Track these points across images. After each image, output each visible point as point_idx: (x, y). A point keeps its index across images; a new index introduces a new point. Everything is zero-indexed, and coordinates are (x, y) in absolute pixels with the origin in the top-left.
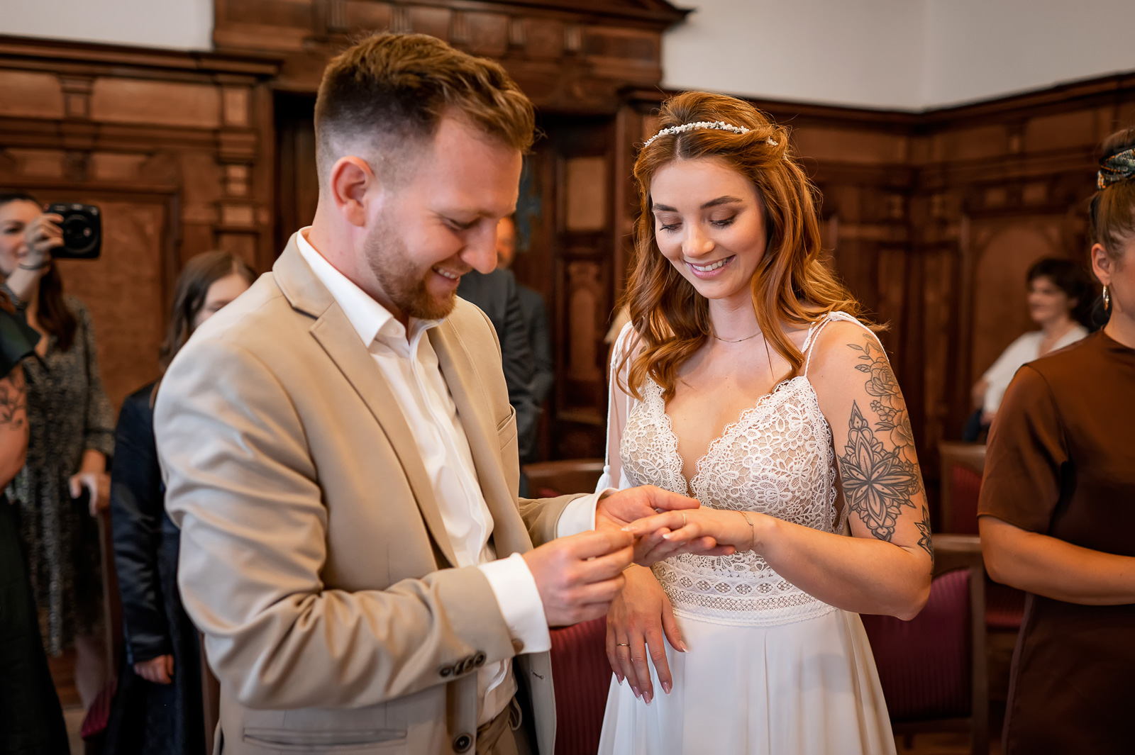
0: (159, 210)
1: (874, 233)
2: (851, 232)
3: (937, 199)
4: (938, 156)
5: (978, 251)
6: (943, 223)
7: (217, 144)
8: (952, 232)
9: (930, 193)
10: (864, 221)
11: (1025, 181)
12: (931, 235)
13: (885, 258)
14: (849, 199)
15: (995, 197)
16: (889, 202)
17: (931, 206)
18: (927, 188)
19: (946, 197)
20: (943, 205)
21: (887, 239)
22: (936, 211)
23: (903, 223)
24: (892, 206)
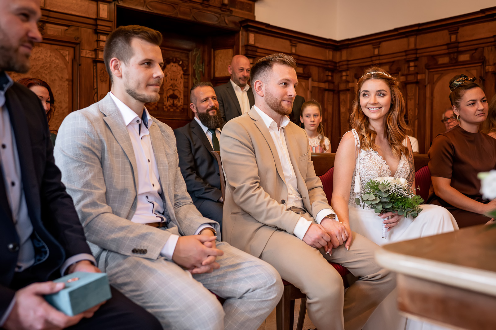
0: (72, 50)
1: (323, 85)
2: (316, 84)
3: (344, 74)
4: (344, 58)
6: (347, 82)
7: (96, 25)
8: (351, 85)
9: (341, 72)
10: (319, 81)
11: (380, 64)
12: (342, 87)
13: (326, 93)
14: (314, 71)
16: (327, 74)
17: (342, 76)
18: (340, 70)
19: (348, 72)
20: (347, 75)
21: (327, 88)
22: (344, 78)
23: (332, 82)
24: (328, 76)
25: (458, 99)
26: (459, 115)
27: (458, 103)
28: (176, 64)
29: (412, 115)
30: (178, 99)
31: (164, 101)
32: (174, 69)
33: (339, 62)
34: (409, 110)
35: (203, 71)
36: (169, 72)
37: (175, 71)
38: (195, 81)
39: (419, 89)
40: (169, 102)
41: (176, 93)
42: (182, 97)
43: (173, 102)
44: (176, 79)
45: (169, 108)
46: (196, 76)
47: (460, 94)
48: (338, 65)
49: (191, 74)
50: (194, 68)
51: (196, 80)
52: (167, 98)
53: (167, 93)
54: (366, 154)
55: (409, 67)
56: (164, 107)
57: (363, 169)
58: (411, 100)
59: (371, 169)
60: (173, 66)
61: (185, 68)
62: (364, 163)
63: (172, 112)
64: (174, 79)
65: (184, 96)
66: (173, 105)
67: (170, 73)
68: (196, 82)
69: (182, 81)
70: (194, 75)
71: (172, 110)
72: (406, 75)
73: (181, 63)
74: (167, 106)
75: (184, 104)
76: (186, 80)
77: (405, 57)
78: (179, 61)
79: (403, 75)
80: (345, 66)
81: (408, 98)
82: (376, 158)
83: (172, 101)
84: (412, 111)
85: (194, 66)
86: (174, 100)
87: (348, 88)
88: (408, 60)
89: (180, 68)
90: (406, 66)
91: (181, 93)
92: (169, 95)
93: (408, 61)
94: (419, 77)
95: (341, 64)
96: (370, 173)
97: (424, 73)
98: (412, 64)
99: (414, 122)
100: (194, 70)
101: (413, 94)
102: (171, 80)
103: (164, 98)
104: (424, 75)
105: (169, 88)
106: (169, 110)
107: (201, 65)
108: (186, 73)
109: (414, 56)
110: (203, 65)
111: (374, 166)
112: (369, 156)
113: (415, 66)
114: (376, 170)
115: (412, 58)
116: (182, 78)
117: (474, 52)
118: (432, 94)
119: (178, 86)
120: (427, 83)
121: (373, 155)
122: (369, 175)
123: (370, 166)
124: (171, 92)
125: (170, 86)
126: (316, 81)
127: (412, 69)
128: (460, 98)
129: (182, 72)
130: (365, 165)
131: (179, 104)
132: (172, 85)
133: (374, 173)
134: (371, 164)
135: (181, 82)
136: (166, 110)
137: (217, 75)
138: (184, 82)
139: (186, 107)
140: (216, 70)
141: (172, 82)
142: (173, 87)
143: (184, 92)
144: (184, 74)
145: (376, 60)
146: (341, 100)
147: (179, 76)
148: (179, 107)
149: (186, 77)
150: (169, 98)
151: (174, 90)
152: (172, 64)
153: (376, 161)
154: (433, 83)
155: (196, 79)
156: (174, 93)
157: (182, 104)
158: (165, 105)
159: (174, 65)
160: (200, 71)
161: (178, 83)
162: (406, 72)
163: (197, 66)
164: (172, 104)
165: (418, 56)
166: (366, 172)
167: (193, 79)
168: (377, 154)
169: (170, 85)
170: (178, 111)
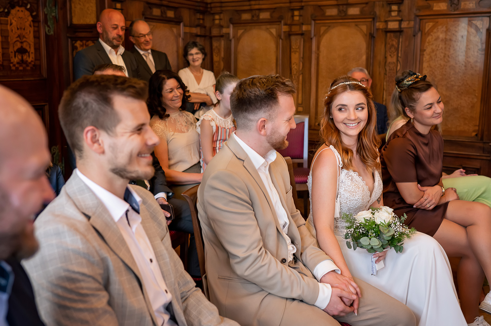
1: (194, 30)
2: (188, 30)
3: (217, 17)
5: (238, 40)
6: (221, 27)
8: (224, 30)
9: (214, 14)
10: (190, 26)
11: (260, 10)
12: (215, 32)
14: (186, 14)
15: (246, 16)
16: (198, 17)
17: (214, 20)
18: (212, 12)
19: (222, 15)
20: (220, 19)
21: (199, 33)
22: (217, 22)
23: (203, 26)
24: (200, 19)
25: (413, 103)
26: (413, 118)
27: (413, 106)
28: (23, 9)
29: (296, 69)
30: (27, 54)
31: (11, 57)
32: (21, 14)
33: (210, 3)
34: (294, 64)
35: (56, 17)
36: (15, 19)
37: (22, 18)
38: (47, 29)
39: (304, 41)
40: (16, 58)
41: (25, 46)
42: (32, 50)
43: (22, 57)
44: (23, 28)
45: (17, 66)
46: (49, 23)
47: (414, 97)
48: (209, 6)
49: (42, 20)
50: (46, 13)
51: (49, 28)
52: (13, 53)
53: (14, 47)
54: (347, 176)
55: (293, 16)
56: (11, 65)
57: (345, 194)
58: (295, 53)
59: (354, 194)
60: (18, 11)
61: (34, 14)
62: (345, 187)
63: (21, 70)
64: (21, 28)
65: (35, 49)
66: (22, 62)
67: (15, 21)
68: (49, 30)
69: (32, 30)
70: (46, 21)
71: (21, 68)
72: (290, 25)
73: (29, 6)
74: (15, 63)
75: (36, 60)
76: (36, 29)
77: (288, 5)
78: (27, 5)
79: (286, 24)
80: (219, 9)
81: (292, 50)
82: (356, 180)
83: (20, 57)
84: (296, 65)
85: (45, 10)
86: (23, 55)
87: (222, 34)
88: (292, 8)
89: (27, 13)
90: (290, 14)
91: (31, 46)
92: (16, 49)
93: (293, 10)
94: (304, 28)
95: (213, 5)
96: (353, 198)
97: (310, 24)
98: (296, 13)
99: (298, 77)
100: (46, 15)
101: (297, 47)
102: (18, 29)
103: (11, 54)
104: (309, 26)
105: (15, 40)
106: (17, 68)
107: (54, 8)
108: (35, 19)
109: (299, 4)
110: (56, 9)
111: (358, 190)
112: (350, 178)
113: (300, 16)
114: (360, 194)
115: (298, 6)
116: (30, 26)
117: (364, 5)
118: (318, 48)
119: (27, 37)
120: (313, 35)
121: (354, 176)
122: (352, 200)
123: (353, 190)
124: (19, 45)
125: (17, 37)
126: (187, 26)
127: (296, 18)
128: (415, 102)
129: (30, 19)
130: (347, 189)
131: (29, 60)
132: (19, 36)
133: (358, 197)
134: (353, 187)
135: (30, 32)
136: (14, 68)
137: (75, 21)
138: (34, 32)
139: (38, 63)
140: (73, 15)
141: (19, 32)
142: (20, 39)
143: (35, 44)
144: (33, 21)
145: (255, 5)
146: (214, 47)
147: (27, 24)
148: (30, 63)
149: (36, 25)
150: (17, 54)
151: (22, 43)
152: (17, 8)
153: (358, 183)
154: (319, 37)
155: (49, 26)
156: (22, 47)
157: (33, 60)
158: (12, 63)
159: (20, 9)
160: (53, 16)
161: (27, 33)
162: (289, 22)
163: (49, 10)
164: (20, 61)
165: (303, 4)
166: (349, 197)
167: (45, 27)
168: (357, 175)
169: (16, 35)
170: (29, 68)
